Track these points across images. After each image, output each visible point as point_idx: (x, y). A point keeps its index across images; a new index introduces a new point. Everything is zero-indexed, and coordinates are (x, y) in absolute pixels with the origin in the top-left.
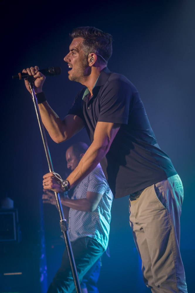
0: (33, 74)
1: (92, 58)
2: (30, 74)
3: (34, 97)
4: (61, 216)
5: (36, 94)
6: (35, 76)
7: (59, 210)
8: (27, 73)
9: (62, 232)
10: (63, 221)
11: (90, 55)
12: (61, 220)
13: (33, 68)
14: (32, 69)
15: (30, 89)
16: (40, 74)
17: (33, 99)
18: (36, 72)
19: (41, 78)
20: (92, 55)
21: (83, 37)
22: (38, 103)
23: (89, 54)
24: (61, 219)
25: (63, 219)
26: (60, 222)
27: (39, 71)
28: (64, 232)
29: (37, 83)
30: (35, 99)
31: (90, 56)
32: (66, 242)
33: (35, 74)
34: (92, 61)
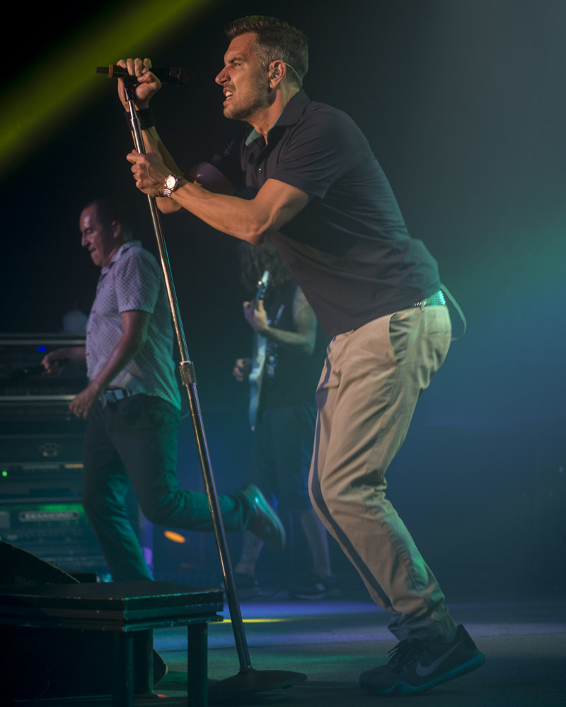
0: (137, 75)
1: (276, 70)
2: (130, 72)
3: (134, 116)
4: (182, 353)
5: (137, 109)
6: (140, 79)
7: (179, 342)
8: (127, 69)
9: (185, 386)
10: (185, 364)
11: (272, 64)
12: (181, 361)
13: (140, 62)
14: (138, 64)
15: (126, 100)
16: (151, 76)
17: (132, 120)
18: (144, 71)
19: (153, 85)
20: (276, 65)
21: (256, 30)
22: (142, 129)
23: (269, 64)
24: (183, 359)
25: (185, 360)
26: (180, 365)
27: (150, 70)
28: (187, 386)
29: (140, 91)
30: (135, 120)
31: (272, 68)
32: (191, 406)
33: (142, 75)
34: (275, 77)
